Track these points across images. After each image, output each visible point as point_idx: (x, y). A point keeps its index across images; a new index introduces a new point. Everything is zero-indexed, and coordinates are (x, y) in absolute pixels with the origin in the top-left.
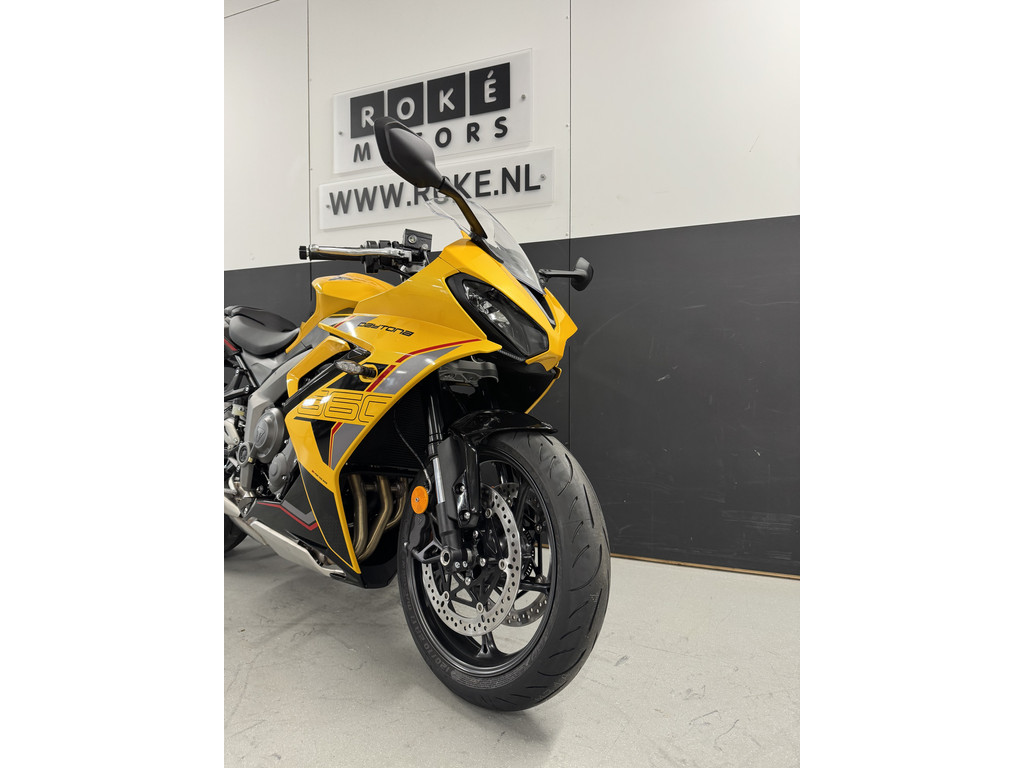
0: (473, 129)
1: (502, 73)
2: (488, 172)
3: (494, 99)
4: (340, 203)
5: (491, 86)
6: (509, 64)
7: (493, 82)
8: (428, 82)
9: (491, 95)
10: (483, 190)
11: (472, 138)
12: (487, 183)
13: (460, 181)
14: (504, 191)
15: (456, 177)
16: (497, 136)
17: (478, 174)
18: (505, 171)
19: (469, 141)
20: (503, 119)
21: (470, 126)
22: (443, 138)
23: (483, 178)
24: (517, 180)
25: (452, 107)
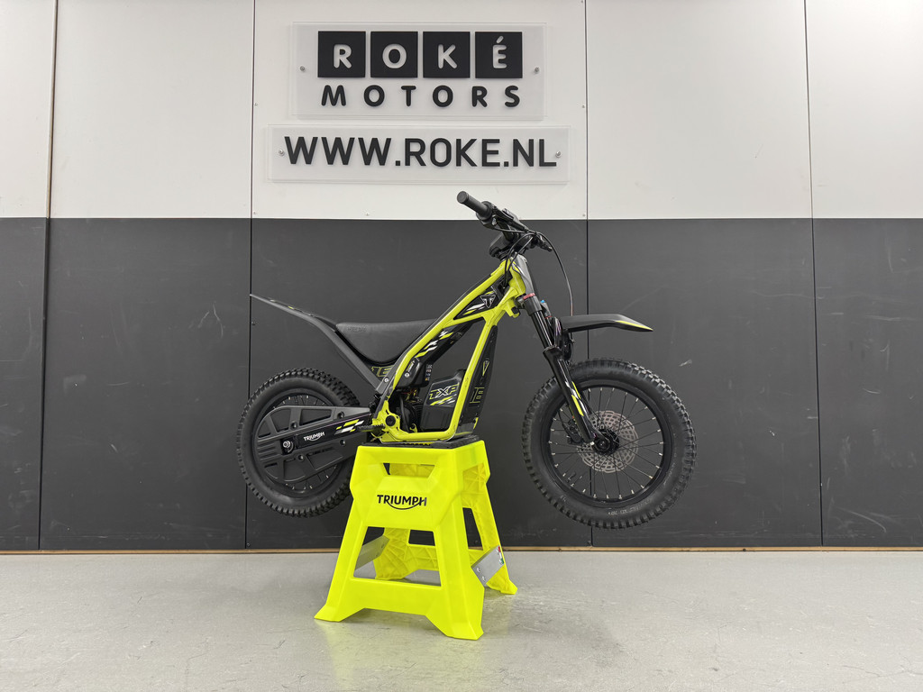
0: (479, 93)
1: (513, 41)
2: (497, 141)
3: (503, 66)
4: (299, 151)
5: (500, 52)
6: (521, 33)
7: (503, 48)
8: (424, 33)
9: (500, 61)
10: (490, 159)
11: (479, 103)
12: (496, 152)
13: (463, 146)
14: (516, 164)
15: (459, 141)
16: (508, 104)
17: (485, 142)
18: (516, 144)
19: (474, 104)
20: (515, 88)
21: (475, 89)
22: (443, 97)
23: (490, 147)
24: (529, 154)
25: (454, 65)
